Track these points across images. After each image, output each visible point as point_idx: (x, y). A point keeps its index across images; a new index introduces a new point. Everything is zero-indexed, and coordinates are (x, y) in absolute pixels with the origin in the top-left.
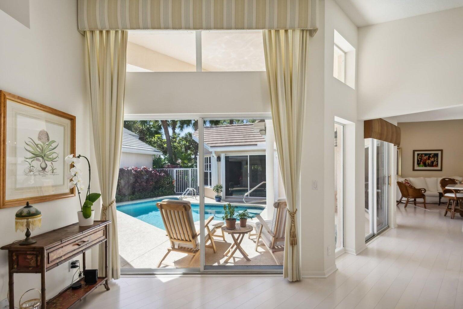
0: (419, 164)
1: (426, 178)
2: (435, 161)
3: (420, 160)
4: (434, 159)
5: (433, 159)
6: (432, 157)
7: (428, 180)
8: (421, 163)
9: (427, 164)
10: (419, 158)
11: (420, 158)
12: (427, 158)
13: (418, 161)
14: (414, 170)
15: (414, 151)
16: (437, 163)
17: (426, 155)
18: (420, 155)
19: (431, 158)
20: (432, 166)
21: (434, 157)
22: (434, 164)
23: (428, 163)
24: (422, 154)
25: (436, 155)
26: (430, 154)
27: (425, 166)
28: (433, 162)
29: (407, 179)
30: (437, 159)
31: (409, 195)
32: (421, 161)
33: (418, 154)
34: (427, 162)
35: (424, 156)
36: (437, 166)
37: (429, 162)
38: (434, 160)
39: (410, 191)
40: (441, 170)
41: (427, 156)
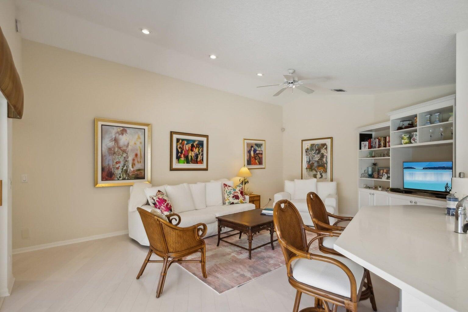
0: (178, 158)
1: (191, 185)
2: (199, 154)
3: (180, 150)
4: (199, 150)
5: (196, 150)
6: (197, 147)
7: (193, 187)
8: (182, 156)
9: (190, 158)
10: (179, 146)
11: (180, 148)
12: (190, 149)
13: (178, 152)
14: (172, 169)
15: (172, 133)
16: (202, 156)
17: (188, 141)
18: (180, 141)
19: (194, 149)
20: (196, 162)
21: (199, 147)
22: (199, 160)
23: (191, 156)
24: (183, 140)
25: (201, 144)
26: (194, 141)
27: (188, 162)
28: (197, 156)
29: (161, 188)
30: (202, 151)
31: (168, 252)
32: (181, 153)
33: (178, 140)
34: (190, 154)
35: (187, 144)
36: (201, 162)
37: (191, 154)
38: (199, 152)
39: (172, 237)
40: (206, 169)
41: (190, 145)
